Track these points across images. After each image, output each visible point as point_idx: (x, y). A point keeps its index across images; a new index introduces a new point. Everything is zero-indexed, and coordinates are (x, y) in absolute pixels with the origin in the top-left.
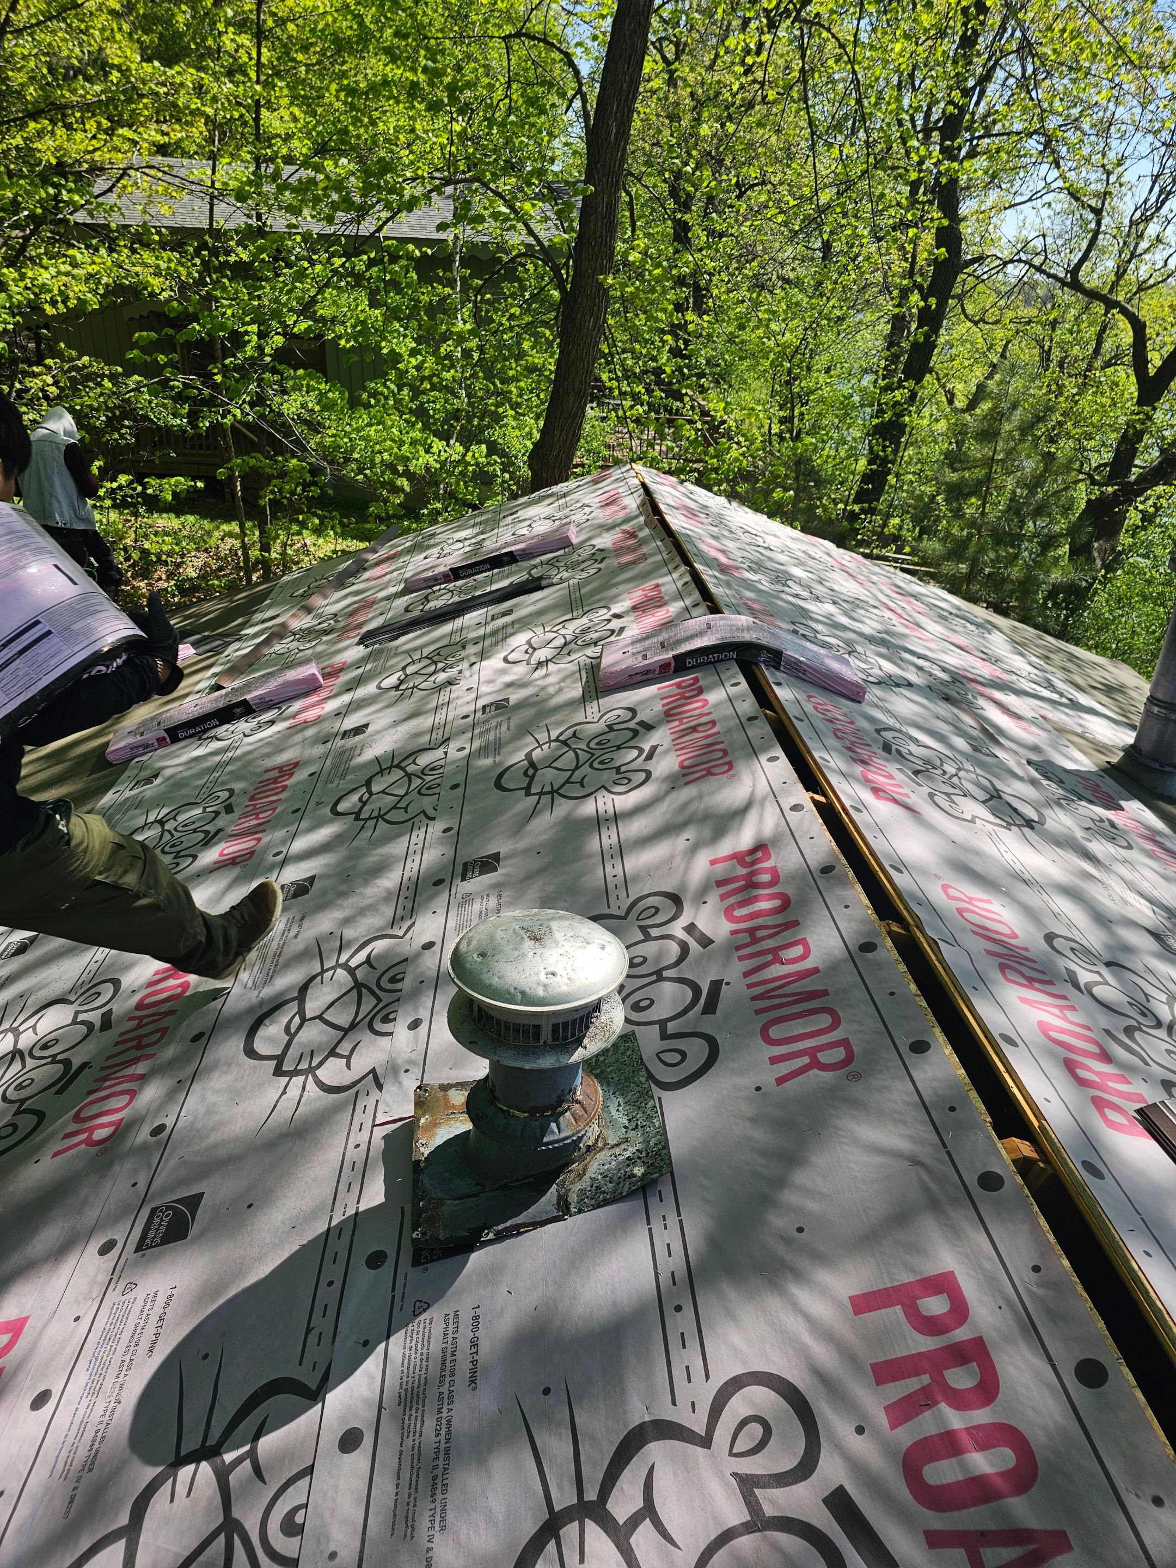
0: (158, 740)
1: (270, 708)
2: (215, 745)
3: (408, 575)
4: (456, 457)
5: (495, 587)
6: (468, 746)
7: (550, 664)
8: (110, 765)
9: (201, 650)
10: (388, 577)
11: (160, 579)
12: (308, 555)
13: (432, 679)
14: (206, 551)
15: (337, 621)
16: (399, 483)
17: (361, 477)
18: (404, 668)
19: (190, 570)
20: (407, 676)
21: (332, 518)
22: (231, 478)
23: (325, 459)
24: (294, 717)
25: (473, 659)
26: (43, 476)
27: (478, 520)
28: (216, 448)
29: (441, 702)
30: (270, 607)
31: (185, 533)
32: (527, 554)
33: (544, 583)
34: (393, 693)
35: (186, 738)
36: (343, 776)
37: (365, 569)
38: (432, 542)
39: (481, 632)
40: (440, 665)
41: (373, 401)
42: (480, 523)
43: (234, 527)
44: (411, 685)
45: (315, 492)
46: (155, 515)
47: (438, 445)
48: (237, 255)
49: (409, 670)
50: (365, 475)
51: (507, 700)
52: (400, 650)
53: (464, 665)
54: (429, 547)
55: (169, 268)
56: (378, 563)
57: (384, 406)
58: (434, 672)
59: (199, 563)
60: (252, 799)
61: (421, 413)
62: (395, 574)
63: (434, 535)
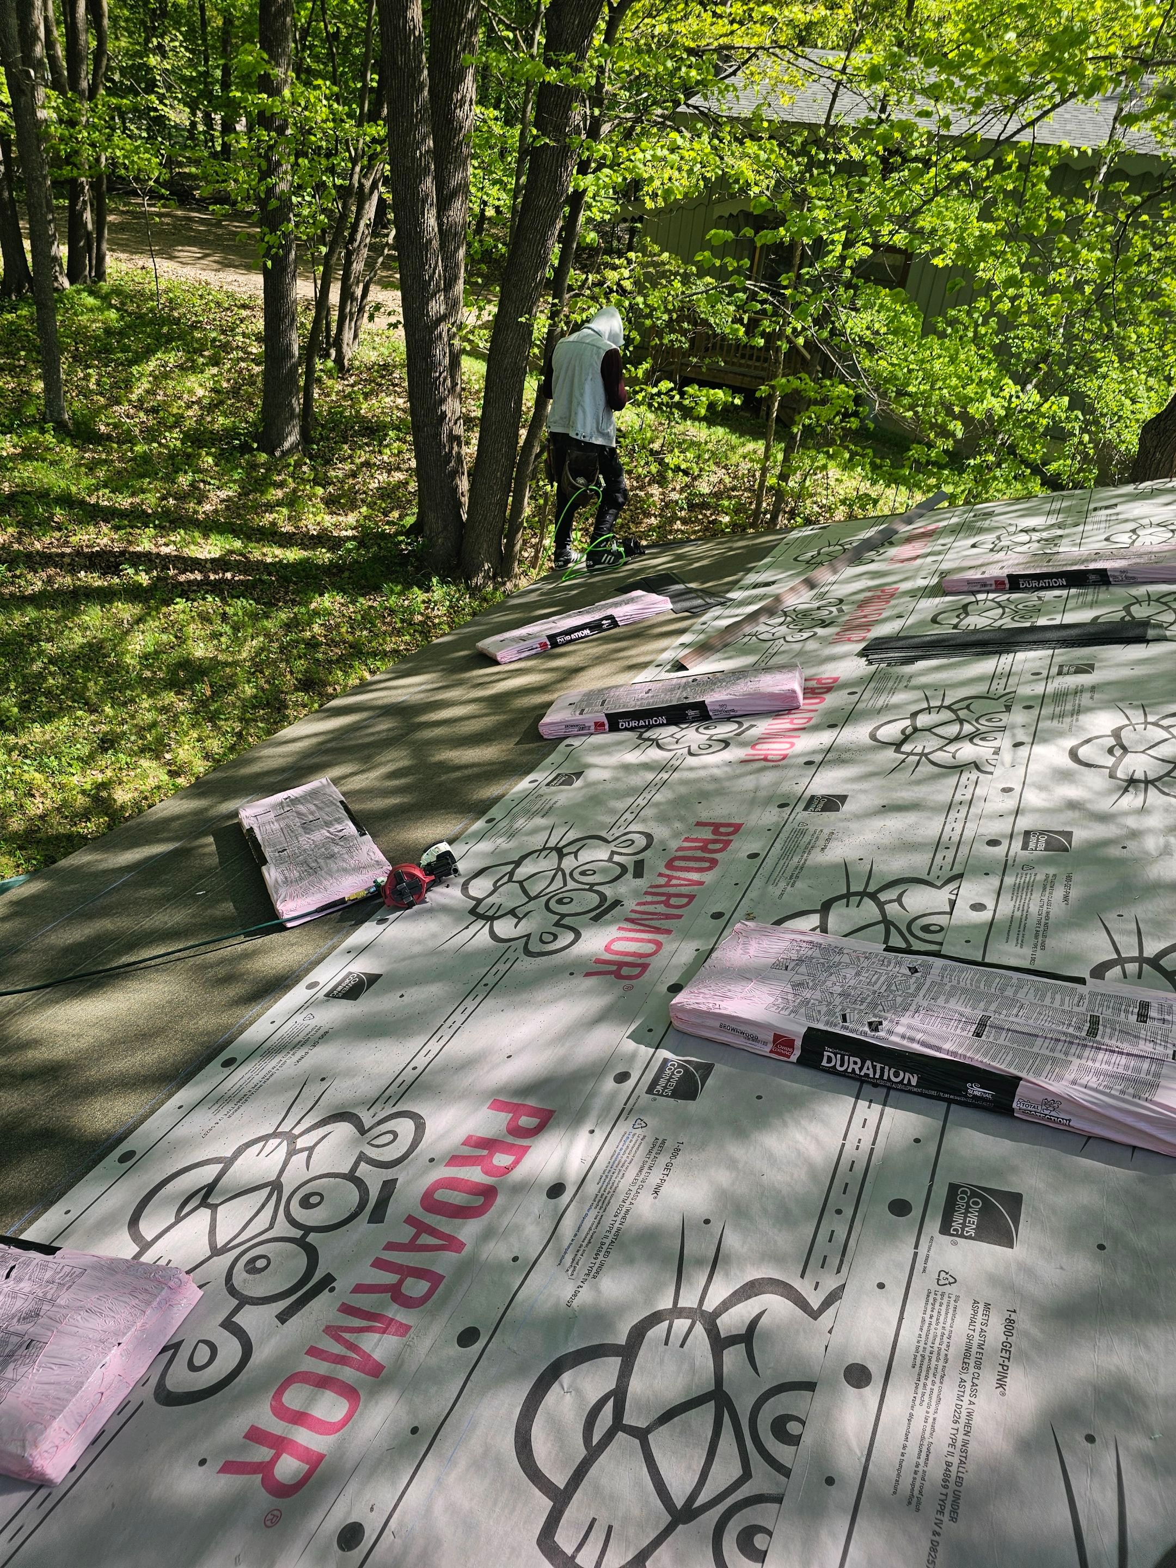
0: (596, 723)
1: (728, 720)
2: (654, 754)
3: (945, 566)
4: (1030, 406)
5: (1070, 618)
6: (990, 905)
7: (1152, 791)
8: (540, 738)
9: (680, 605)
10: (919, 561)
11: (674, 489)
12: (827, 489)
13: (951, 748)
14: (725, 467)
15: (840, 610)
16: (951, 427)
17: (910, 414)
18: (914, 715)
19: (704, 484)
20: (916, 730)
21: (863, 456)
22: (771, 397)
23: (876, 390)
24: (753, 744)
25: (1021, 736)
26: (576, 380)
27: (1056, 505)
28: (766, 360)
29: (958, 797)
30: (768, 567)
31: (710, 446)
32: (1128, 578)
33: (1151, 633)
34: (890, 753)
35: (626, 729)
36: (793, 878)
37: (891, 544)
38: (986, 524)
39: (1039, 689)
40: (968, 728)
41: (949, 330)
42: (1059, 512)
43: (760, 446)
44: (919, 750)
45: (854, 423)
46: (689, 422)
47: (1010, 387)
48: (848, 153)
49: (923, 720)
50: (916, 413)
51: (1068, 835)
52: (914, 682)
53: (1004, 742)
54: (981, 531)
55: (768, 160)
56: (909, 539)
57: (961, 338)
58: (957, 738)
59: (714, 479)
60: (669, 865)
61: (1001, 350)
62: (930, 559)
63: (990, 514)
